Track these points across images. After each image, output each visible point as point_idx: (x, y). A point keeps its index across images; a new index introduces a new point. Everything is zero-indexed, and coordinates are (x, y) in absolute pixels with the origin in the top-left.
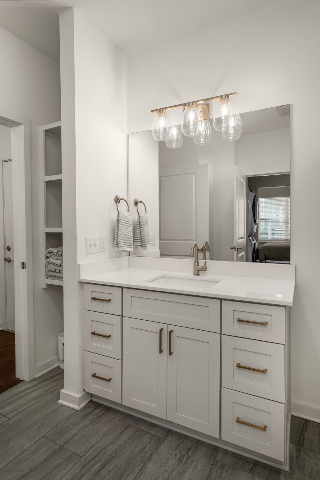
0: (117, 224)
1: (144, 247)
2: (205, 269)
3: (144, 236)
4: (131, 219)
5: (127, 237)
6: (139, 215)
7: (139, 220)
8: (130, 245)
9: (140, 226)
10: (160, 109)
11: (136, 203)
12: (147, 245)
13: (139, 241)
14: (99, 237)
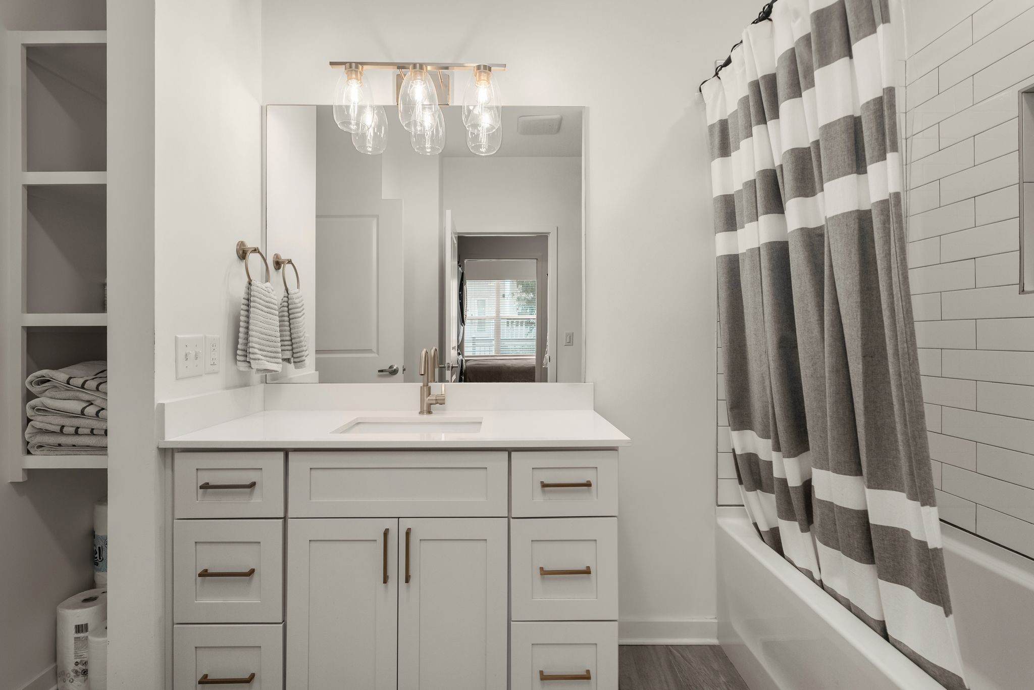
0: (245, 307)
1: (299, 362)
2: (441, 401)
3: (299, 337)
4: (275, 297)
5: (270, 337)
6: (287, 290)
7: (287, 302)
8: (275, 358)
9: (289, 315)
10: (351, 63)
11: (278, 264)
12: (304, 358)
13: (287, 350)
14: (205, 337)
